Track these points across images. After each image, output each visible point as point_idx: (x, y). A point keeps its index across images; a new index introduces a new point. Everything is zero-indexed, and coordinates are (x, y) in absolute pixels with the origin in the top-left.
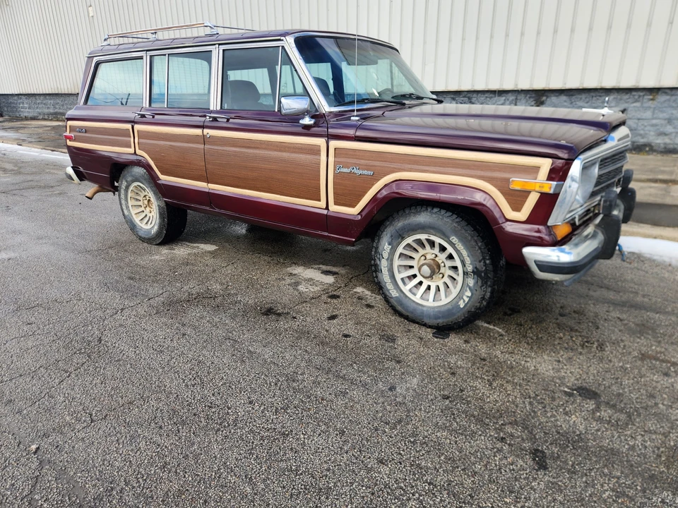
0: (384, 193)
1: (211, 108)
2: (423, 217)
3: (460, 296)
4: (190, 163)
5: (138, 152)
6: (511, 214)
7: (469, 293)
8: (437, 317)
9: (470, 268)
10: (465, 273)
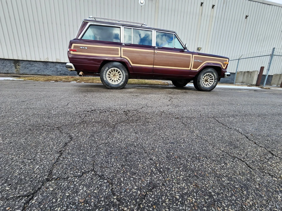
0: (204, 65)
1: (152, 46)
2: (209, 70)
3: (214, 84)
4: (148, 60)
5: (122, 56)
6: (224, 68)
7: (215, 83)
8: (210, 89)
9: (216, 78)
10: (215, 79)
